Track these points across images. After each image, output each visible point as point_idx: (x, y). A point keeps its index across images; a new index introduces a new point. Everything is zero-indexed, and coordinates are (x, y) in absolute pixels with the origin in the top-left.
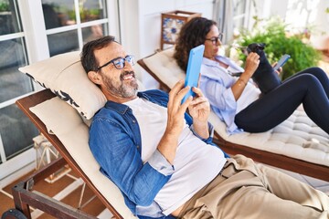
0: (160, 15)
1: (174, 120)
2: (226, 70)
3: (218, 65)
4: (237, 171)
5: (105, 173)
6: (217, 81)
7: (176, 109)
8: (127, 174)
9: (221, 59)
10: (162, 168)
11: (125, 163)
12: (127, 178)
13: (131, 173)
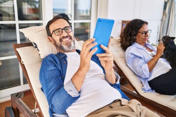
0: (121, 22)
1: (84, 62)
2: (150, 53)
3: (145, 49)
4: (122, 105)
5: (42, 90)
6: (141, 58)
7: (85, 55)
8: (51, 91)
9: (149, 47)
10: (71, 91)
11: (51, 84)
12: (50, 93)
13: (54, 90)
